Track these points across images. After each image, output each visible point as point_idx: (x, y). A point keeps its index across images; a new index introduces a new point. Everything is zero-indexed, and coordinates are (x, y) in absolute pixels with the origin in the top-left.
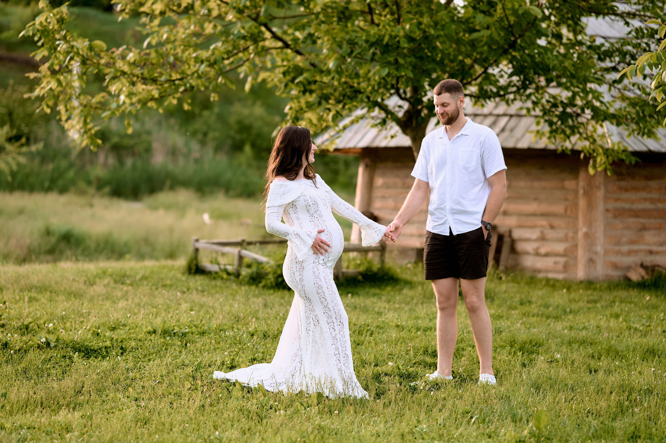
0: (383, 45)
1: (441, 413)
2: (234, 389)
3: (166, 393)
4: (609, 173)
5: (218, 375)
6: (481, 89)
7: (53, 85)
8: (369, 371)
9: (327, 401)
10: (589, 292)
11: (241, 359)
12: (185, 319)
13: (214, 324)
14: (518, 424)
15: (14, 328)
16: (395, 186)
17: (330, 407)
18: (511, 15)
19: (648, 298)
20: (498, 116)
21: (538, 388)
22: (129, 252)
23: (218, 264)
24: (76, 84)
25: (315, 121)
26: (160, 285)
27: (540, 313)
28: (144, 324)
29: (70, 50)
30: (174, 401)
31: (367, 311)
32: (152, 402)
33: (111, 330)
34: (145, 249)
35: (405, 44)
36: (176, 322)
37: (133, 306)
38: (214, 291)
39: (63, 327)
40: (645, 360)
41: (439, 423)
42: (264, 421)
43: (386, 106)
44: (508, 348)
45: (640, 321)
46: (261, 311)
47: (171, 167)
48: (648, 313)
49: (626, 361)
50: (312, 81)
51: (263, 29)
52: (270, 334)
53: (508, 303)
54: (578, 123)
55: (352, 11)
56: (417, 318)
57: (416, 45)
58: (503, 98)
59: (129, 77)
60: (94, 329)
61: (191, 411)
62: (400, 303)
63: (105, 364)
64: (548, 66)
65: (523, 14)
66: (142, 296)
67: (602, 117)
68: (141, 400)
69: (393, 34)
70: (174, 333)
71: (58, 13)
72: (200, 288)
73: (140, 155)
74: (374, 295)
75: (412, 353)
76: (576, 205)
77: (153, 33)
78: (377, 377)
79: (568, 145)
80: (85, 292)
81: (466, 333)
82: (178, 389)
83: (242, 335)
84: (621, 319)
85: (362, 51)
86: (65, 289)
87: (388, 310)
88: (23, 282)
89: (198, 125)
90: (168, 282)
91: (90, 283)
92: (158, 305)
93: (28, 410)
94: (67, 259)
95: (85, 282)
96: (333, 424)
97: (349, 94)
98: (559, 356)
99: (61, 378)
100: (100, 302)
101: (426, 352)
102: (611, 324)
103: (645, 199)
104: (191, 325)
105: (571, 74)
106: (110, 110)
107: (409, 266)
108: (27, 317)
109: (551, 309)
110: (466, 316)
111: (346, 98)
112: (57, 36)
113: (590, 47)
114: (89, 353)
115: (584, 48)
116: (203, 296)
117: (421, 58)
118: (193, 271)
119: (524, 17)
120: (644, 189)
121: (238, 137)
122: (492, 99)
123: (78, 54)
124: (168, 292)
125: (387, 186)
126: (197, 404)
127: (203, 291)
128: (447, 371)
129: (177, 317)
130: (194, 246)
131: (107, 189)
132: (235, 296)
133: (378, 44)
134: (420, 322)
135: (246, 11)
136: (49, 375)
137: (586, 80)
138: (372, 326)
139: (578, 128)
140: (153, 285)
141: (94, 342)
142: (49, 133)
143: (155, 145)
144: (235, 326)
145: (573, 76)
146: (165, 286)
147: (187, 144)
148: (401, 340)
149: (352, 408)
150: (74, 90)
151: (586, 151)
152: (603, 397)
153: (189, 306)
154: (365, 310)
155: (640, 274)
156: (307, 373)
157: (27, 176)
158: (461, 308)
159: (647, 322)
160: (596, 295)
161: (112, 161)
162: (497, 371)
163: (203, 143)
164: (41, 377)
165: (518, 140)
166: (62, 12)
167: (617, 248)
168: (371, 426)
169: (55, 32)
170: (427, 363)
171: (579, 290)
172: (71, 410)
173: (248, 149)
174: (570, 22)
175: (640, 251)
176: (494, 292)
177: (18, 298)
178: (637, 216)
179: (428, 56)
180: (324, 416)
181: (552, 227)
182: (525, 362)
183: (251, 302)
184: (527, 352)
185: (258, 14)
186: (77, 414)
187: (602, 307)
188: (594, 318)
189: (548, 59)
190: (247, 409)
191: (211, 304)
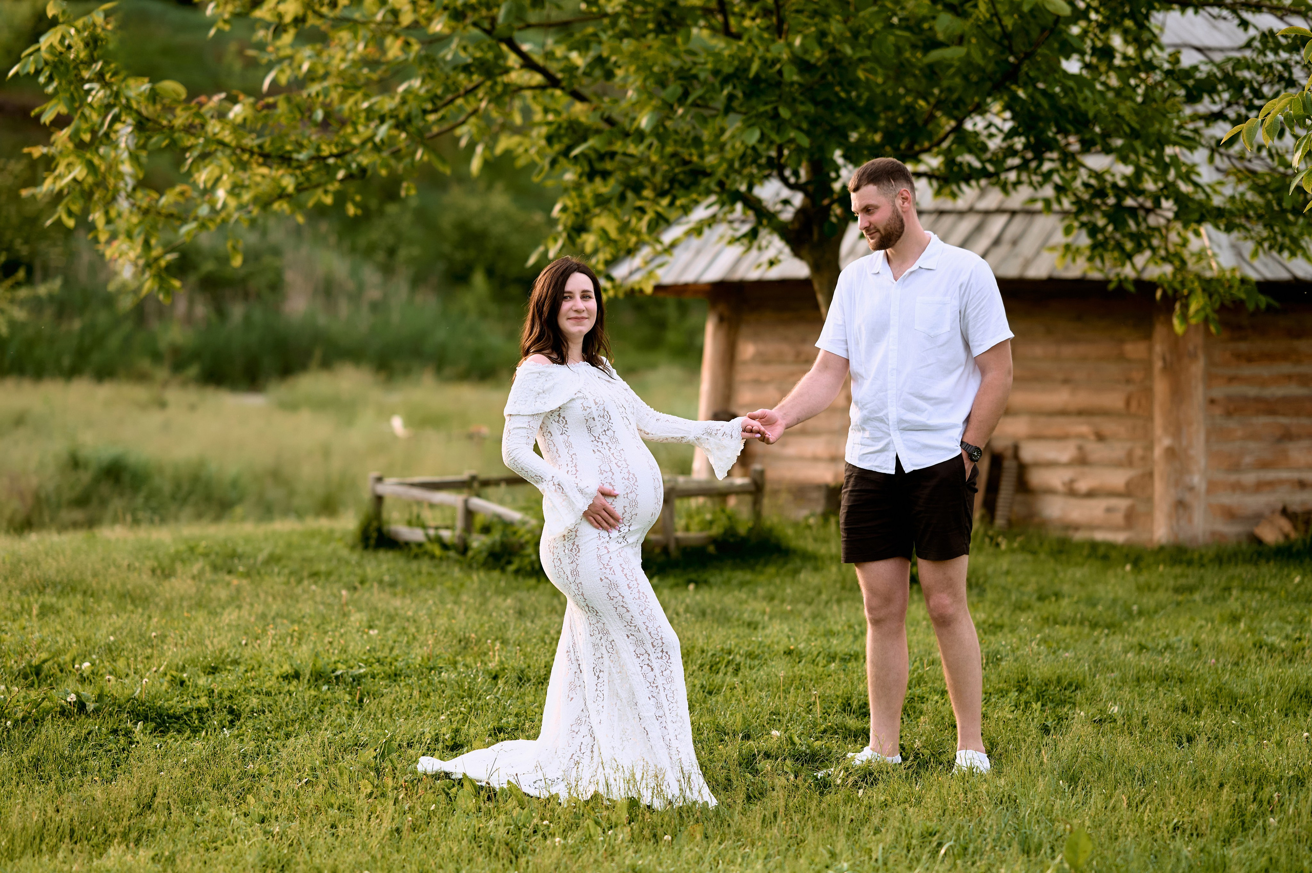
0: (747, 79)
1: (878, 836)
2: (460, 793)
3: (322, 805)
4: (1213, 329)
5: (428, 764)
6: (950, 162)
7: (79, 172)
8: (732, 750)
9: (648, 815)
10: (1178, 570)
11: (472, 731)
12: (357, 647)
13: (417, 655)
14: (1032, 858)
15: (12, 673)
16: (779, 359)
17: (654, 827)
18: (1006, 13)
19: (1297, 579)
20: (987, 213)
21: (1073, 780)
22: (240, 500)
23: (424, 527)
24: (126, 168)
25: (613, 234)
26: (305, 574)
27: (1079, 616)
28: (276, 658)
29: (112, 100)
30: (340, 820)
31: (728, 620)
32: (295, 824)
33: (209, 673)
34: (274, 493)
35: (792, 76)
36: (340, 652)
37: (253, 619)
38: (415, 584)
39: (110, 668)
40: (1291, 714)
41: (874, 857)
42: (522, 860)
43: (759, 201)
44: (1014, 694)
45: (1281, 629)
46: (512, 625)
47: (322, 320)
48: (1298, 612)
49: (1253, 716)
50: (606, 153)
51: (504, 47)
52: (531, 675)
53: (1013, 598)
54: (1149, 228)
55: (685, 8)
56: (829, 634)
57: (817, 77)
58: (994, 180)
59: (234, 153)
60: (174, 673)
61: (374, 842)
62: (795, 601)
63: (198, 746)
64: (1085, 115)
65: (1032, 11)
66: (270, 599)
67: (1196, 216)
68: (273, 821)
69: (769, 56)
70: (337, 677)
71: (85, 27)
72: (387, 578)
73: (259, 296)
74: (742, 585)
75: (818, 710)
76: (1148, 392)
77: (280, 61)
78: (749, 762)
79: (1128, 271)
80: (153, 593)
81: (928, 665)
82: (347, 795)
83: (474, 679)
84: (1242, 625)
85: (707, 92)
86: (113, 587)
87: (771, 618)
88: (26, 575)
89: (376, 233)
90: (323, 567)
91: (163, 571)
92: (303, 617)
93: (44, 847)
94: (115, 520)
95: (153, 571)
96: (660, 864)
97: (681, 177)
98: (1116, 709)
99: (109, 776)
100: (186, 614)
101: (846, 706)
102: (1223, 638)
103: (1289, 377)
104: (372, 660)
105: (1132, 129)
106: (196, 219)
107: (812, 521)
108: (38, 648)
109: (1100, 608)
110: (928, 627)
111: (676, 185)
112: (86, 74)
113: (1169, 73)
114: (164, 722)
115: (1158, 76)
116: (395, 595)
117: (827, 104)
118: (372, 542)
119: (1034, 17)
120: (1285, 357)
121: (459, 256)
122: (973, 183)
123: (128, 107)
124: (323, 587)
125: (763, 360)
126: (387, 825)
127: (393, 585)
128: (889, 746)
129: (342, 641)
130: (373, 491)
131: (193, 370)
132: (458, 594)
133: (738, 78)
134: (835, 642)
135: (470, 13)
136: (84, 772)
137: (1161, 142)
138: (738, 653)
139: (1148, 238)
140: (291, 573)
141: (176, 699)
142: (72, 255)
143: (290, 276)
144: (459, 658)
145: (1134, 134)
146: (315, 575)
147: (354, 273)
148: (797, 682)
149: (699, 829)
150: (123, 179)
151: (1166, 286)
152: (1204, 795)
153: (365, 619)
154: (723, 618)
155: (1281, 529)
156: (606, 757)
157: (30, 344)
158: (917, 611)
159: (1294, 630)
160: (1192, 576)
161: (201, 310)
162: (992, 744)
163: (387, 270)
164: (70, 775)
165: (1027, 263)
166: (94, 25)
167: (1233, 478)
168: (737, 867)
169: (81, 67)
170: (850, 731)
171: (1158, 564)
172: (132, 845)
173: (479, 280)
174: (1129, 23)
175: (1281, 482)
176: (986, 575)
177: (17, 607)
178: (1272, 412)
179: (842, 100)
180: (643, 847)
181: (1100, 437)
182: (1048, 723)
183: (491, 606)
184: (1052, 701)
185: (493, 20)
186: (144, 854)
187: (1205, 600)
188: (1187, 626)
189: (1085, 100)
190: (488, 835)
191: (410, 613)
